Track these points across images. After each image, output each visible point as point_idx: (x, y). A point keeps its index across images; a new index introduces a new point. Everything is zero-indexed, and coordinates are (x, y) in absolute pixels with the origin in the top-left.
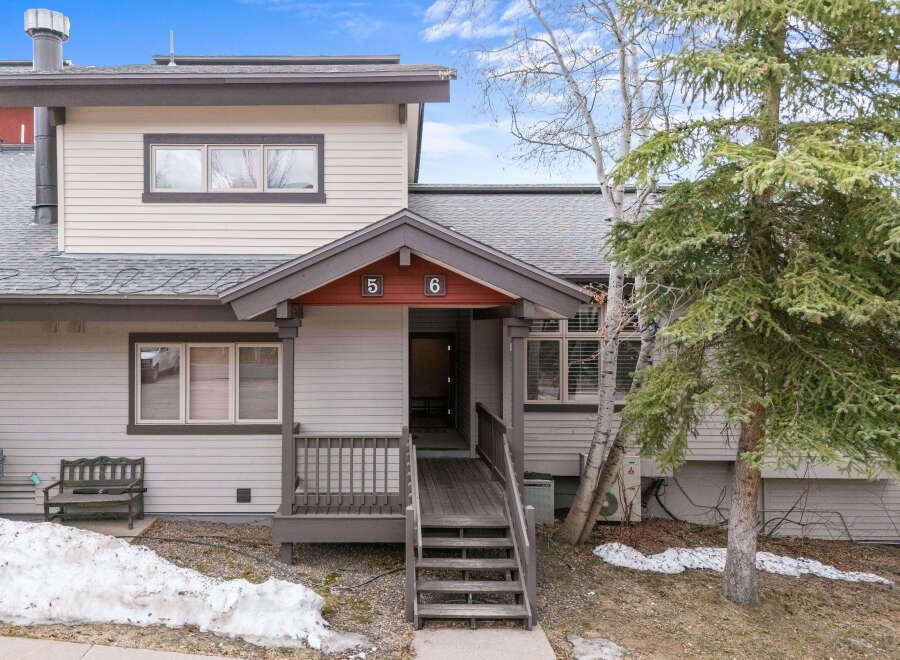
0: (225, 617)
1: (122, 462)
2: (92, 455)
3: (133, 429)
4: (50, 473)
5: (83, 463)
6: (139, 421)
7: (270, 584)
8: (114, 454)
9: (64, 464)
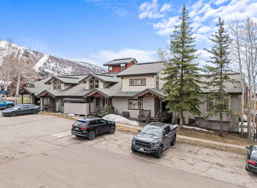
0: (130, 123)
1: (127, 112)
2: (125, 111)
3: (128, 109)
4: (122, 113)
5: (124, 112)
6: (129, 108)
7: (134, 121)
8: (127, 111)
9: (123, 112)
